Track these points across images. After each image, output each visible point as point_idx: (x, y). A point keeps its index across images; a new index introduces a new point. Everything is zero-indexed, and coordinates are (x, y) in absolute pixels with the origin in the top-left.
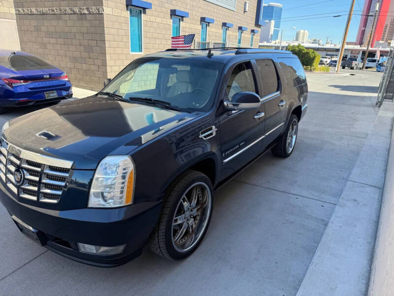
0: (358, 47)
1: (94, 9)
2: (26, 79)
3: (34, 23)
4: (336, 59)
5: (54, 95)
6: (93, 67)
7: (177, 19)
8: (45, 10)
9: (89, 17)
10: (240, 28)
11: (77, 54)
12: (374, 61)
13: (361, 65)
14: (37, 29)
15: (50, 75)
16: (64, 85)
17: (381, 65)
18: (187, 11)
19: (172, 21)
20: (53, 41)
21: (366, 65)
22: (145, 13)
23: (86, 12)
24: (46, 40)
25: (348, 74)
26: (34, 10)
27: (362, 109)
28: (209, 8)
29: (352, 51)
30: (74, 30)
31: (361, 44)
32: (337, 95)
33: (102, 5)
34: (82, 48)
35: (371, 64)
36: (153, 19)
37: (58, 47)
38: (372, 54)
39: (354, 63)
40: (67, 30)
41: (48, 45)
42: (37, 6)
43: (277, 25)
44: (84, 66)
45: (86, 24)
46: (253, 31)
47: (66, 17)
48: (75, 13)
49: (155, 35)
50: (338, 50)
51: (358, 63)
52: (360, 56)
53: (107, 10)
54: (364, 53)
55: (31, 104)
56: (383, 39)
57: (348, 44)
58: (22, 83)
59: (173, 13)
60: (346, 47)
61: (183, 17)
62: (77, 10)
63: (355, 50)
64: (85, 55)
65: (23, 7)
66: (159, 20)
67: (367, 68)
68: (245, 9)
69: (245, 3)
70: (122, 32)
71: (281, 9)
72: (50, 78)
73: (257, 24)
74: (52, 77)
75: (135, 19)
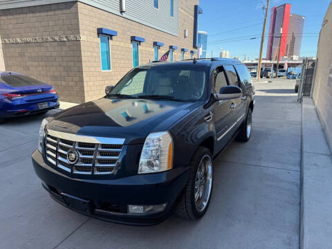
0: (269, 62)
1: (72, 37)
2: (22, 93)
3: (18, 50)
4: (255, 71)
5: (45, 106)
6: (71, 83)
7: (136, 43)
8: (28, 40)
9: (68, 44)
10: (183, 50)
11: (57, 74)
12: (284, 71)
13: (274, 75)
14: (22, 55)
15: (43, 89)
16: (54, 97)
17: (290, 74)
18: (143, 37)
19: (132, 45)
20: (36, 64)
21: (278, 75)
22: (112, 39)
23: (65, 39)
24: (29, 64)
25: (267, 82)
26: (19, 40)
27: (288, 105)
28: (159, 35)
29: (266, 64)
30: (54, 54)
31: (270, 59)
32: (265, 97)
33: (79, 33)
34: (62, 69)
35: (281, 74)
36: (117, 43)
37: (40, 69)
38: (281, 66)
39: (269, 73)
40: (48, 54)
41: (31, 68)
42: (21, 37)
43: (205, 48)
44: (63, 83)
45: (65, 49)
46: (192, 52)
47: (48, 44)
48: (55, 41)
49: (120, 56)
50: (256, 64)
51: (272, 73)
52: (272, 68)
53: (83, 38)
54: (275, 65)
55: (27, 114)
56: (286, 55)
57: (263, 59)
58: (19, 97)
59: (133, 39)
60: (263, 62)
61: (140, 42)
62: (57, 39)
63: (268, 64)
64: (64, 74)
65: (8, 38)
66: (122, 44)
67: (279, 77)
68: (185, 35)
69: (185, 31)
70: (95, 54)
71: (206, 36)
72: (42, 91)
73: (195, 47)
74: (44, 91)
75: (105, 44)
